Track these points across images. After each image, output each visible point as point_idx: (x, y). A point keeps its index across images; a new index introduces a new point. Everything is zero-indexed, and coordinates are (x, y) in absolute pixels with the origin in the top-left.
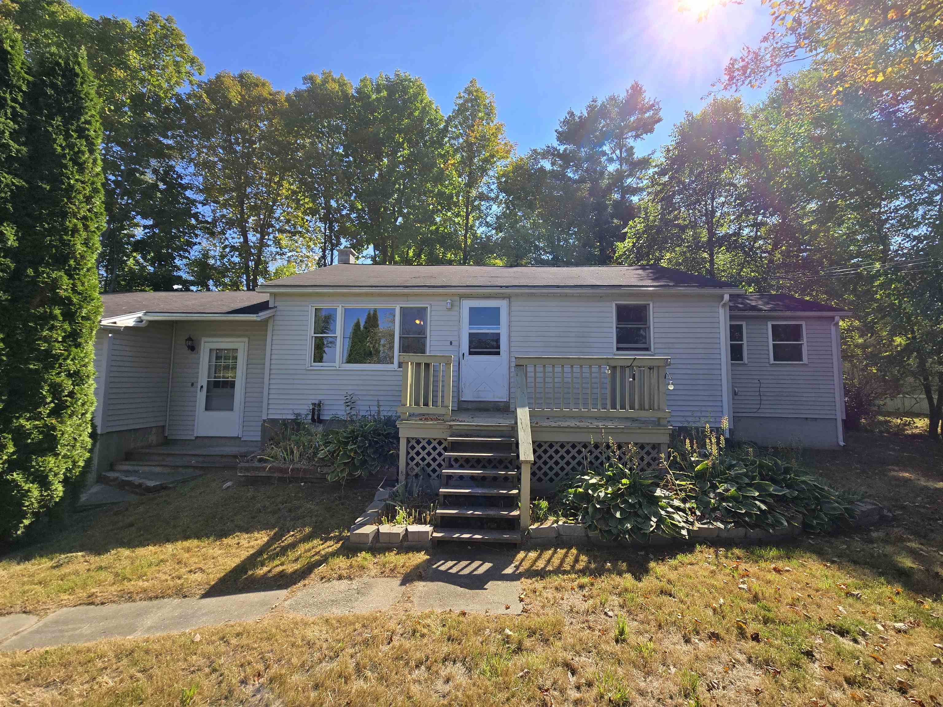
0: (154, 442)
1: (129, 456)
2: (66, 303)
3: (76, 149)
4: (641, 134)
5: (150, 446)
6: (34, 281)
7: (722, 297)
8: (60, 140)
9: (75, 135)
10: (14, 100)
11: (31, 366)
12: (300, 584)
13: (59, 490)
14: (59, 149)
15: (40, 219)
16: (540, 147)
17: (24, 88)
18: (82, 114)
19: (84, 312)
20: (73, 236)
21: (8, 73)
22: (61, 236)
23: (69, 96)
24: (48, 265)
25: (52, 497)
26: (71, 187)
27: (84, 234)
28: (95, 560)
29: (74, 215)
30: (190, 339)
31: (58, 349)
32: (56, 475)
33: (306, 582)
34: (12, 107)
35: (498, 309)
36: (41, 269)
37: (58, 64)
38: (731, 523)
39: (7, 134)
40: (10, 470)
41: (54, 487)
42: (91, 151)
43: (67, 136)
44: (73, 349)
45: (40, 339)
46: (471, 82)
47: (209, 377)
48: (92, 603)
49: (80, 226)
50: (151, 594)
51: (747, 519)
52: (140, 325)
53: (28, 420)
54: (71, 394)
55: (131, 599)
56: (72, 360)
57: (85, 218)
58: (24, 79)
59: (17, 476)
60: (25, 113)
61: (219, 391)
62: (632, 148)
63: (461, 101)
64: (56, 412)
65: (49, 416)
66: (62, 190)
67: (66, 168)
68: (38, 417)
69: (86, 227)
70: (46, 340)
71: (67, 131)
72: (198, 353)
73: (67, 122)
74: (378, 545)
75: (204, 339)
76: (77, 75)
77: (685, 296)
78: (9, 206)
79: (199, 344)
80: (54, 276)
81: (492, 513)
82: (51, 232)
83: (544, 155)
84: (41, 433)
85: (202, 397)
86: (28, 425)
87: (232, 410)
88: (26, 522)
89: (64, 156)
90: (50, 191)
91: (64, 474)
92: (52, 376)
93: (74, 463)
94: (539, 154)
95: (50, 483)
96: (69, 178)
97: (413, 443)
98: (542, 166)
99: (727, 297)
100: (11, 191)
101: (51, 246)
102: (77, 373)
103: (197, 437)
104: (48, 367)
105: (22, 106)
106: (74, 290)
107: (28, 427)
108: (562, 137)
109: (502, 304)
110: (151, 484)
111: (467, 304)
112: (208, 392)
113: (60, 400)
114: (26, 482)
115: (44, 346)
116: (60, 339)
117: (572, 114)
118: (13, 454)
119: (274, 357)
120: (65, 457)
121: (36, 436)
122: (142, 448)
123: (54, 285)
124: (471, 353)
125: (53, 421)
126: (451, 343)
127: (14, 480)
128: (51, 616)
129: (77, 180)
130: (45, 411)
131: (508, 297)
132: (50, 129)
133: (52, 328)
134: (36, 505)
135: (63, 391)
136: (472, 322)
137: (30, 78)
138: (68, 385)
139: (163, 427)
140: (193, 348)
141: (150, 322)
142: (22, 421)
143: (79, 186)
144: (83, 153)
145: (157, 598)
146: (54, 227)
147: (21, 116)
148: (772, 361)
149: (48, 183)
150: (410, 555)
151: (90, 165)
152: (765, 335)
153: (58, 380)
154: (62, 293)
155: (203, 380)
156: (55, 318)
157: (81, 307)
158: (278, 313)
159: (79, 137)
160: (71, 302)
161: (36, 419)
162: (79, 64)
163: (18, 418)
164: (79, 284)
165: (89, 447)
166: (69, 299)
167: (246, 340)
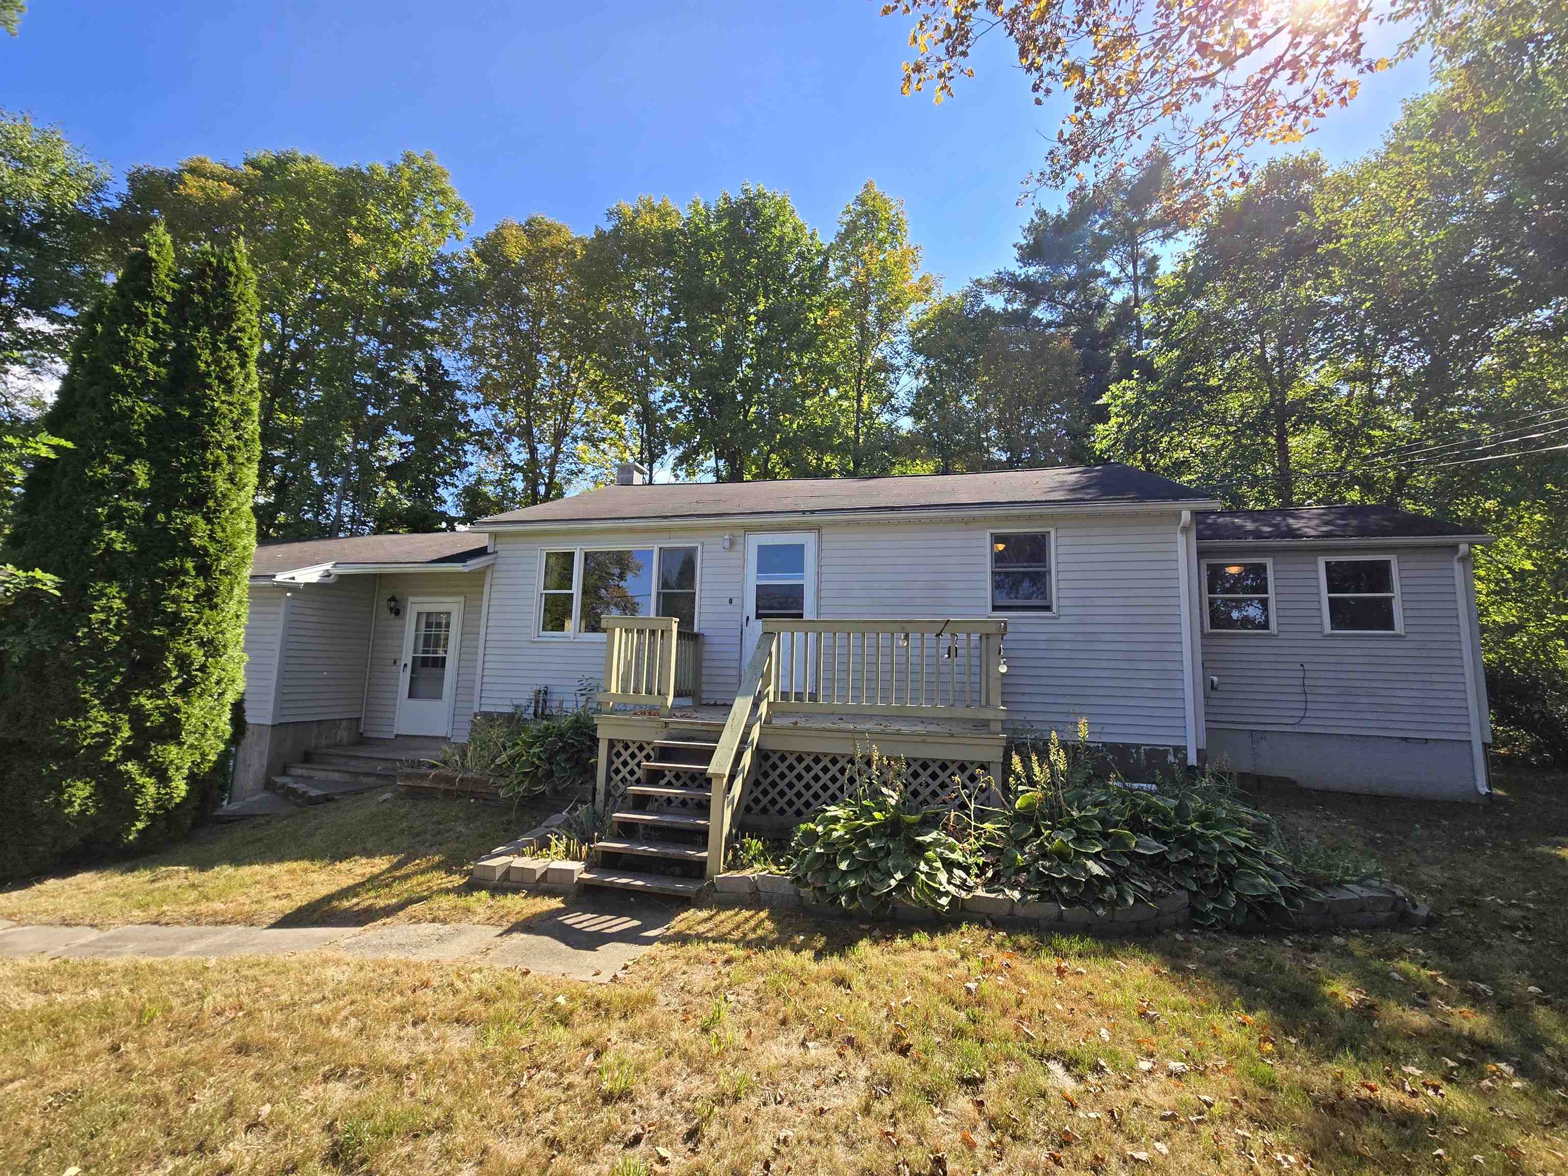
0: (345, 740)
1: (308, 758)
2: (200, 554)
3: (224, 364)
4: (1176, 232)
5: (337, 745)
6: (164, 528)
7: (1179, 515)
8: (206, 355)
9: (223, 347)
10: (157, 315)
11: (156, 632)
12: (380, 922)
13: (180, 788)
14: (203, 366)
15: (177, 453)
16: (987, 274)
17: (169, 299)
18: (233, 321)
19: (223, 565)
20: (214, 471)
21: (150, 284)
22: (199, 471)
23: (220, 300)
24: (182, 507)
25: (172, 798)
26: (215, 410)
27: (228, 468)
28: (196, 877)
29: (219, 445)
30: (393, 599)
31: (188, 611)
32: (178, 769)
33: (388, 920)
34: (155, 323)
35: (801, 547)
36: (174, 513)
37: (210, 264)
38: (1035, 893)
39: (145, 355)
40: (125, 759)
41: (173, 784)
42: (243, 365)
43: (215, 349)
44: (207, 612)
45: (166, 599)
46: (866, 186)
47: (415, 651)
48: (156, 923)
49: (224, 458)
50: (220, 919)
51: (1065, 890)
52: (327, 580)
53: (149, 698)
54: (203, 668)
55: (198, 923)
56: (205, 625)
57: (231, 448)
58: (168, 288)
59: (131, 767)
60: (167, 327)
61: (425, 671)
62: (1155, 258)
63: (847, 218)
64: (182, 691)
65: (175, 693)
66: (203, 415)
67: (210, 387)
68: (161, 695)
69: (231, 459)
70: (175, 600)
71: (214, 344)
72: (404, 618)
73: (215, 332)
74: (506, 884)
75: (411, 599)
76: (230, 274)
77: (1113, 515)
78: (142, 440)
79: (405, 607)
80: (188, 521)
81: (672, 851)
82: (188, 468)
83: (994, 288)
84: (162, 715)
85: (405, 678)
86: (148, 704)
87: (439, 696)
88: (140, 825)
89: (208, 374)
90: (189, 418)
91: (190, 768)
92: (178, 645)
93: (203, 755)
94: (985, 286)
95: (170, 780)
96: (213, 401)
97: (619, 747)
98: (988, 307)
99: (1186, 516)
100: (146, 421)
101: (187, 484)
102: (211, 641)
103: (397, 736)
104: (175, 633)
105: (165, 320)
106: (211, 537)
107: (149, 707)
108: (1029, 254)
109: (808, 540)
110: (314, 792)
111: (755, 541)
112: (413, 672)
113: (189, 673)
114: (141, 775)
115: (171, 608)
116: (191, 599)
117: (1042, 214)
118: (129, 739)
119: (491, 623)
120: (191, 746)
121: (157, 719)
122: (328, 747)
123: (187, 532)
124: (759, 616)
125: (179, 701)
126: (731, 601)
127: (127, 772)
128: (112, 931)
129: (223, 402)
130: (169, 688)
131: (817, 528)
132: (195, 343)
133: (183, 585)
134: (151, 805)
135: (192, 663)
136: (762, 568)
137: (176, 286)
138: (198, 656)
139: (358, 719)
140: (397, 612)
141: (341, 576)
142: (143, 700)
143: (225, 408)
144: (232, 368)
145: (223, 923)
146: (192, 461)
147: (164, 332)
148: (1328, 629)
149: (188, 408)
150: (538, 899)
151: (241, 381)
152: (1313, 582)
153: (186, 650)
154: (196, 541)
155: (407, 657)
156: (186, 573)
157: (218, 559)
158: (499, 560)
159: (229, 349)
160: (207, 553)
161: (159, 698)
162: (234, 260)
163: (137, 695)
164: (218, 529)
165: (227, 736)
166: (204, 548)
167: (462, 599)
